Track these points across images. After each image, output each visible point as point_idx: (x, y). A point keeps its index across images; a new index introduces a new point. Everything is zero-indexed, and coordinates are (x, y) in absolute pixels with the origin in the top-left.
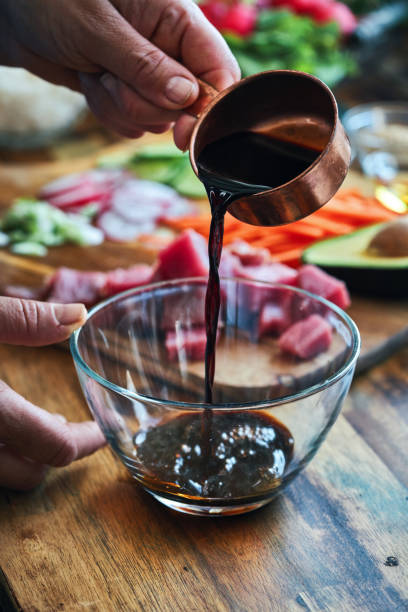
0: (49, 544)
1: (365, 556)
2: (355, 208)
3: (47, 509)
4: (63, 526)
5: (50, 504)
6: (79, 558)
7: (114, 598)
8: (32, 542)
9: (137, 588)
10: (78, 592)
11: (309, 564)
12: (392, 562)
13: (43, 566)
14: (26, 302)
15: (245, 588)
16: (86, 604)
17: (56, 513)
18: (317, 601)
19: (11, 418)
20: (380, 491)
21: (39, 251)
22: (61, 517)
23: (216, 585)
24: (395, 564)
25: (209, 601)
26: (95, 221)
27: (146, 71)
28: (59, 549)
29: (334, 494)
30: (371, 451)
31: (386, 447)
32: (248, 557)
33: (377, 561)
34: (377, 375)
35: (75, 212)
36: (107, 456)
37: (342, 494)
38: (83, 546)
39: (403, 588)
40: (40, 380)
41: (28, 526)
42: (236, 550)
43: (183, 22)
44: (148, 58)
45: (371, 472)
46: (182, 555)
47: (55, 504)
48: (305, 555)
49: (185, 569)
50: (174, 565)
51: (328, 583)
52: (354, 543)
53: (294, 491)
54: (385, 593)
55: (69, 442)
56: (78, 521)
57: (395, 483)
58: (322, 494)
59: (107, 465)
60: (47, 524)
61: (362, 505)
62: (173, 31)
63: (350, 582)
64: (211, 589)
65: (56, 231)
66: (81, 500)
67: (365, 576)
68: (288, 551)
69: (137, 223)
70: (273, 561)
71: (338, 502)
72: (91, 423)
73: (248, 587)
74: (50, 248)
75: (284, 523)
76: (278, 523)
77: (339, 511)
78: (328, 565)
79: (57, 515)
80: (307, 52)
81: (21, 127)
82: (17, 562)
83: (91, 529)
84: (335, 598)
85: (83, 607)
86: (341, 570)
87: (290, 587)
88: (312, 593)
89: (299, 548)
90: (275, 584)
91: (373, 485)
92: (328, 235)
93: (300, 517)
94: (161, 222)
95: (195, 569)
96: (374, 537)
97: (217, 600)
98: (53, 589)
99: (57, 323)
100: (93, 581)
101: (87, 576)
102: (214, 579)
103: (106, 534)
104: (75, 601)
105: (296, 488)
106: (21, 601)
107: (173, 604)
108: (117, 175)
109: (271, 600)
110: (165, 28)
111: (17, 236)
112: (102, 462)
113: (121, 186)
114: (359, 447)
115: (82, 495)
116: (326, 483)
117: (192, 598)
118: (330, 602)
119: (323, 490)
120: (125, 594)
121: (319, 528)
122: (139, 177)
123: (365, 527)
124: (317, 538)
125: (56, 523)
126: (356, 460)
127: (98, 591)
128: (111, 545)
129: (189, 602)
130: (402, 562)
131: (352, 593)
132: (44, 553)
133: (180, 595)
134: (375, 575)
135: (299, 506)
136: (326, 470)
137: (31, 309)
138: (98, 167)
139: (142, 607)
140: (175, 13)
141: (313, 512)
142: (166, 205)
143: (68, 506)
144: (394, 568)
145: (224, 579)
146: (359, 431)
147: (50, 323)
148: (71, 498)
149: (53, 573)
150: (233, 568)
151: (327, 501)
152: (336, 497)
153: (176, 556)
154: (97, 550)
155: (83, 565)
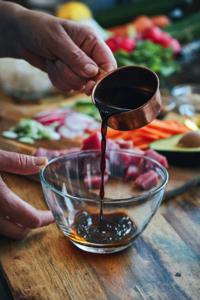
0: (26, 262)
1: (167, 272)
2: (174, 127)
3: (26, 248)
4: (33, 255)
5: (28, 245)
6: (39, 268)
7: (53, 285)
8: (19, 261)
9: (64, 281)
10: (38, 282)
11: (141, 274)
12: (178, 275)
13: (23, 271)
14: (21, 155)
15: (112, 283)
16: (41, 287)
17: (30, 250)
18: (143, 289)
19: (12, 205)
20: (176, 246)
21: (31, 141)
22: (33, 251)
23: (99, 281)
24: (180, 276)
25: (96, 287)
26: (57, 130)
27: (77, 59)
28: (31, 264)
29: (155, 247)
30: (173, 229)
31: (180, 228)
32: (114, 270)
33: (172, 274)
34: (179, 199)
35: (48, 125)
36: (55, 227)
37: (158, 246)
38: (41, 263)
39: (182, 286)
40: (28, 195)
41: (18, 254)
42: (109, 267)
43: (95, 42)
44: (78, 54)
45: (172, 238)
46: (85, 268)
47: (30, 245)
48: (140, 271)
49: (86, 274)
50: (81, 272)
51: (148, 283)
52: (162, 267)
53: (137, 245)
54: (174, 287)
55: (38, 218)
56: (40, 253)
57: (183, 243)
58: (150, 246)
59: (54, 231)
60: (26, 254)
61: (167, 251)
62: (90, 45)
63: (159, 282)
64: (97, 283)
65: (39, 133)
66: (42, 245)
67: (166, 280)
68: (132, 268)
69: (76, 131)
70: (125, 272)
71: (156, 250)
72: (48, 211)
73: (113, 282)
74: (36, 140)
75: (131, 257)
76: (128, 257)
77: (157, 253)
78: (150, 275)
79: (31, 250)
80: (158, 60)
81: (27, 89)
82: (11, 268)
83: (46, 256)
84: (151, 288)
85: (39, 288)
86: (155, 277)
87: (132, 283)
88: (141, 286)
89: (137, 267)
90: (125, 282)
91: (173, 243)
92: (161, 138)
93: (139, 255)
94: (87, 131)
95: (90, 274)
96: (171, 265)
97: (99, 288)
98: (27, 280)
99: (34, 164)
100: (44, 277)
101: (42, 275)
102: (98, 278)
103: (52, 259)
104: (36, 285)
105: (138, 243)
106: (12, 284)
107: (80, 288)
108: (68, 111)
109: (123, 288)
110: (86, 43)
111: (21, 134)
112: (52, 230)
113: (70, 115)
114: (168, 228)
115: (43, 243)
116: (152, 242)
117: (88, 286)
118: (149, 290)
119: (151, 245)
120: (58, 283)
121: (147, 260)
122: (78, 112)
123: (168, 260)
124: (145, 264)
125: (30, 253)
126: (166, 233)
127: (47, 281)
128: (54, 263)
129: (86, 287)
130: (183, 275)
131: (159, 286)
132: (24, 265)
133: (83, 285)
134: (170, 280)
135: (139, 251)
136: (152, 236)
137: (23, 158)
138: (60, 107)
139: (65, 289)
140: (92, 38)
141: (145, 253)
142: (89, 124)
143: (36, 247)
144: (179, 278)
145: (103, 279)
146: (169, 221)
147: (31, 164)
148: (37, 243)
149: (27, 273)
150: (107, 275)
151: (152, 249)
152: (156, 248)
153: (82, 269)
154: (48, 265)
155: (41, 271)
